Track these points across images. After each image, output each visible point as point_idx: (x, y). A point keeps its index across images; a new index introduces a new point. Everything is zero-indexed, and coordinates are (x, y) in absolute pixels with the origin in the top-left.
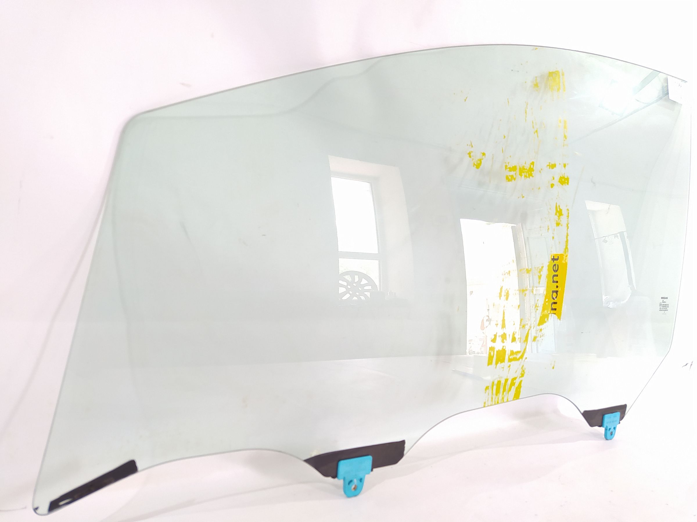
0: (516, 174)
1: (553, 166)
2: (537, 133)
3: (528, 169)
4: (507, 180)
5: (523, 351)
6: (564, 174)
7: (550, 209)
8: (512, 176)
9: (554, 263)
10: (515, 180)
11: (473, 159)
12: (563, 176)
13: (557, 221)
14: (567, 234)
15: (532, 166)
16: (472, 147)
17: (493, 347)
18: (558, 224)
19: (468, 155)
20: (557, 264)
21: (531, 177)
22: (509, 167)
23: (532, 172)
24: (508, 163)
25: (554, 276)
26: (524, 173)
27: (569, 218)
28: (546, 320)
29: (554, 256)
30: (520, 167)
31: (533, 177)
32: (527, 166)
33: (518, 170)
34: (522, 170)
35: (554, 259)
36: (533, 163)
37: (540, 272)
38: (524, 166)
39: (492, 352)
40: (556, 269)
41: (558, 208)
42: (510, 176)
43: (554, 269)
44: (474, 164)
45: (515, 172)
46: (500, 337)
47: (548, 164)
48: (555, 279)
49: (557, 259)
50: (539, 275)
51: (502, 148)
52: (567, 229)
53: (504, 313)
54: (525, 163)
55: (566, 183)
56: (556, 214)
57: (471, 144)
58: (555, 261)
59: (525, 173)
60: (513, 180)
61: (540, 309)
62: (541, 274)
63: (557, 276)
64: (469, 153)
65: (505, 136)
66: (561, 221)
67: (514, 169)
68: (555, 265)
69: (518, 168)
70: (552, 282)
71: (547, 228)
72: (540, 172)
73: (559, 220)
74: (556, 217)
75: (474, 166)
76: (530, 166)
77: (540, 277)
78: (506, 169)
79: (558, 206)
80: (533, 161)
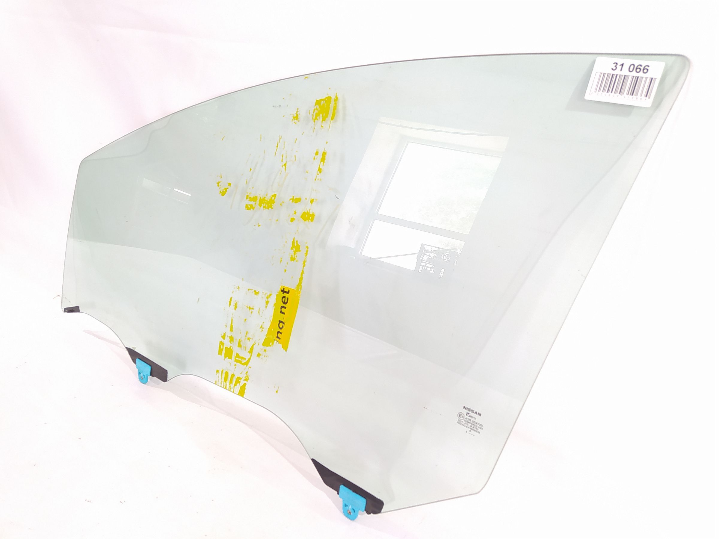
0: (255, 204)
1: (297, 200)
2: (285, 167)
3: (268, 201)
4: (246, 209)
5: (248, 359)
6: (310, 210)
7: (286, 242)
8: (251, 205)
9: (283, 295)
10: (253, 209)
11: (220, 188)
12: (307, 211)
13: (292, 255)
14: (303, 271)
15: (273, 198)
16: (221, 178)
17: (223, 342)
18: (293, 259)
19: (217, 184)
20: (287, 297)
21: (270, 208)
22: (250, 197)
23: (273, 204)
24: (250, 193)
25: (282, 307)
26: (263, 204)
27: (307, 256)
28: (271, 344)
29: (284, 289)
30: (260, 197)
31: (272, 208)
32: (268, 198)
33: (258, 201)
34: (262, 201)
35: (283, 291)
36: (275, 195)
37: (267, 298)
38: (264, 197)
39: (222, 346)
40: (286, 302)
41: (295, 243)
42: (249, 205)
43: (284, 301)
44: (221, 191)
45: (255, 202)
46: (229, 338)
47: (292, 198)
48: (283, 310)
49: (288, 292)
50: (267, 300)
51: (247, 180)
52: (303, 267)
53: (232, 319)
54: (267, 195)
55: (310, 219)
56: (292, 249)
57: (221, 175)
58: (285, 293)
59: (265, 204)
60: (252, 209)
61: (266, 332)
62: (269, 300)
63: (285, 308)
64: (218, 183)
65: (251, 169)
66: (296, 256)
67: (254, 199)
68: (284, 297)
69: (259, 198)
70: (280, 312)
71: (280, 260)
72: (281, 204)
73: (295, 256)
74: (292, 252)
75: (220, 194)
76: (271, 198)
77: (267, 303)
78: (247, 198)
79: (296, 241)
80: (275, 194)
